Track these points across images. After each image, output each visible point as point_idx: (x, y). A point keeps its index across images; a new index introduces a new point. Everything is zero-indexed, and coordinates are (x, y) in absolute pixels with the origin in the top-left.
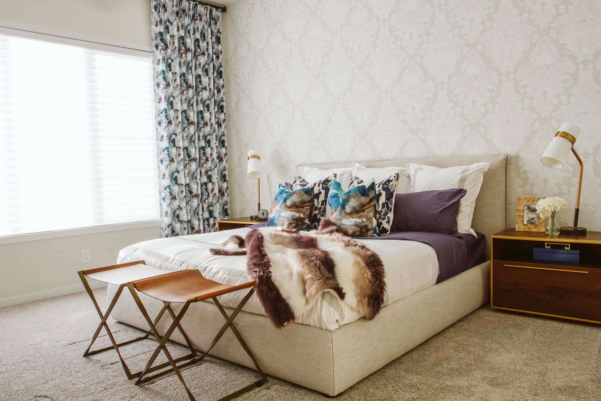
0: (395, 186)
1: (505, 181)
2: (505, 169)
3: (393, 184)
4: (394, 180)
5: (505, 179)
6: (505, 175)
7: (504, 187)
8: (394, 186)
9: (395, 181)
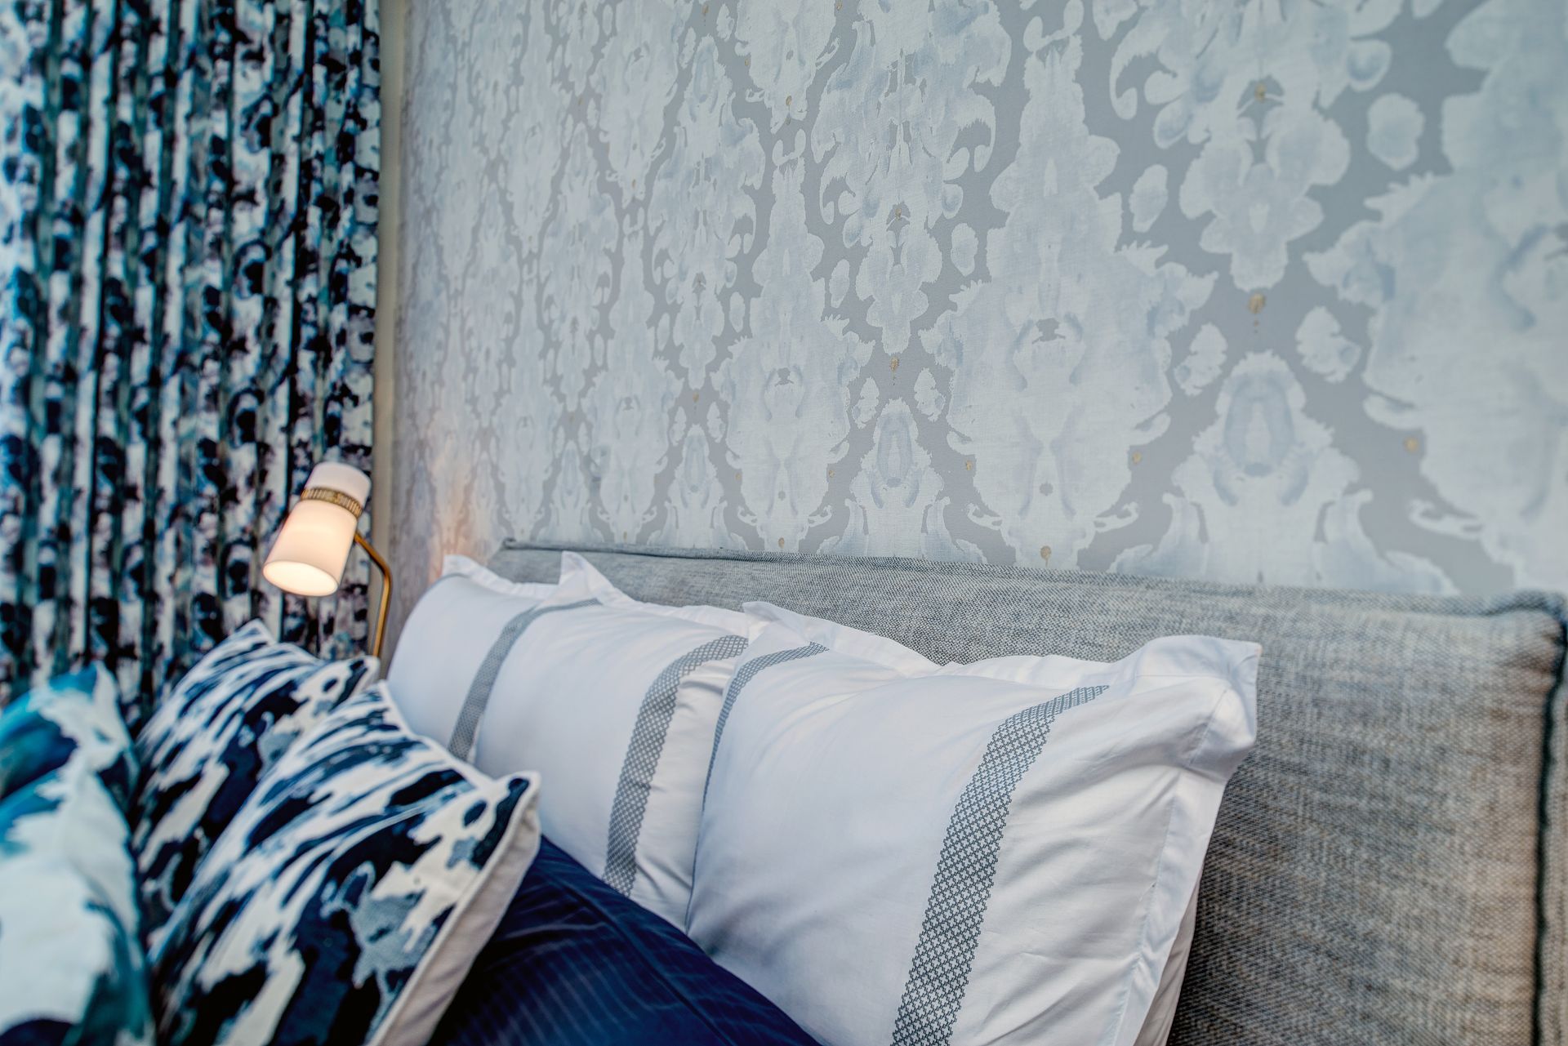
0: (439, 921)
1: (1524, 914)
2: (1528, 768)
3: (415, 898)
4: (440, 854)
5: (1527, 891)
6: (1529, 843)
7: (1512, 989)
8: (418, 920)
9: (451, 864)
